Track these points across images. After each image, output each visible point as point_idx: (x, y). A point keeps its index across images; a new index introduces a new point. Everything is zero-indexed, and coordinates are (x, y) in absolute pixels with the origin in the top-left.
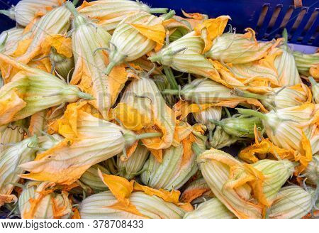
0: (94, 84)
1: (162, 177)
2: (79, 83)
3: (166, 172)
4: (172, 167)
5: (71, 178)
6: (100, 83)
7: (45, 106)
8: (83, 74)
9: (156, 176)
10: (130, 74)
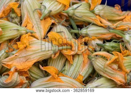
0: (34, 27)
1: (73, 72)
2: (26, 27)
3: (74, 69)
4: (78, 67)
5: (27, 67)
6: (37, 26)
7: (10, 36)
8: (28, 23)
10: (53, 21)
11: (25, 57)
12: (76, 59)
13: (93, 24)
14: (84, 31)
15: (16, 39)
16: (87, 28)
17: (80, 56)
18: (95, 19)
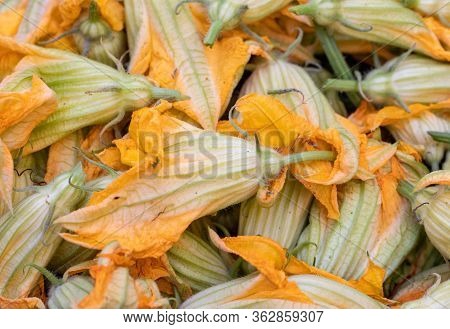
0: (181, 73)
1: (342, 253)
2: (146, 73)
3: (347, 241)
4: (361, 230)
5: (162, 241)
6: (190, 71)
7: (85, 117)
8: (156, 56)
9: (329, 253)
10: (253, 48)
11: (151, 201)
12: (353, 200)
13: (415, 54)
14: (376, 83)
15: (110, 124)
16: (391, 70)
17: (368, 187)
18: (421, 35)
